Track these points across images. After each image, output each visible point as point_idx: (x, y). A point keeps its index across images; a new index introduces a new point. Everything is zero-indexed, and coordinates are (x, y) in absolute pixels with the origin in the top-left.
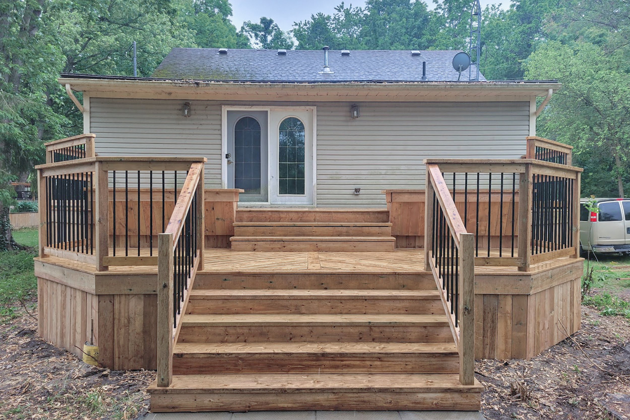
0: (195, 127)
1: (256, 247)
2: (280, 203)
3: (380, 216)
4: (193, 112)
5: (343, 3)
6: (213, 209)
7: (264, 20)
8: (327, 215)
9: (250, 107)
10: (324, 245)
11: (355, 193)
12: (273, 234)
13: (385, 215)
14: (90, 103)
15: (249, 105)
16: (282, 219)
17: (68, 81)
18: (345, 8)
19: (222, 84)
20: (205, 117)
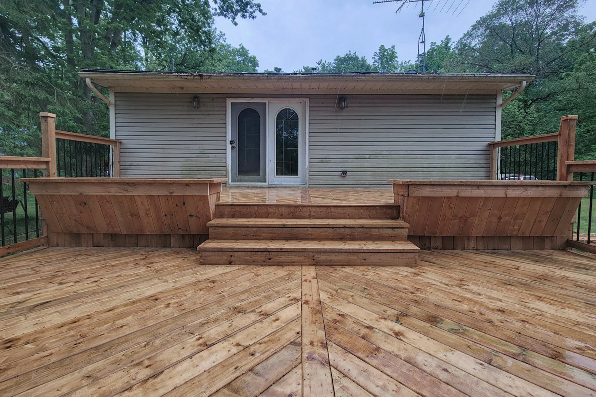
0: (204, 117)
1: (232, 259)
2: (277, 183)
3: (389, 211)
4: (201, 104)
5: (321, 60)
6: (184, 204)
7: (276, 69)
8: (324, 210)
9: (251, 99)
10: (323, 257)
11: (343, 175)
12: (257, 237)
13: (395, 211)
14: (115, 97)
15: (250, 98)
16: (270, 215)
17: (87, 75)
18: (322, 63)
19: (223, 76)
20: (212, 108)
